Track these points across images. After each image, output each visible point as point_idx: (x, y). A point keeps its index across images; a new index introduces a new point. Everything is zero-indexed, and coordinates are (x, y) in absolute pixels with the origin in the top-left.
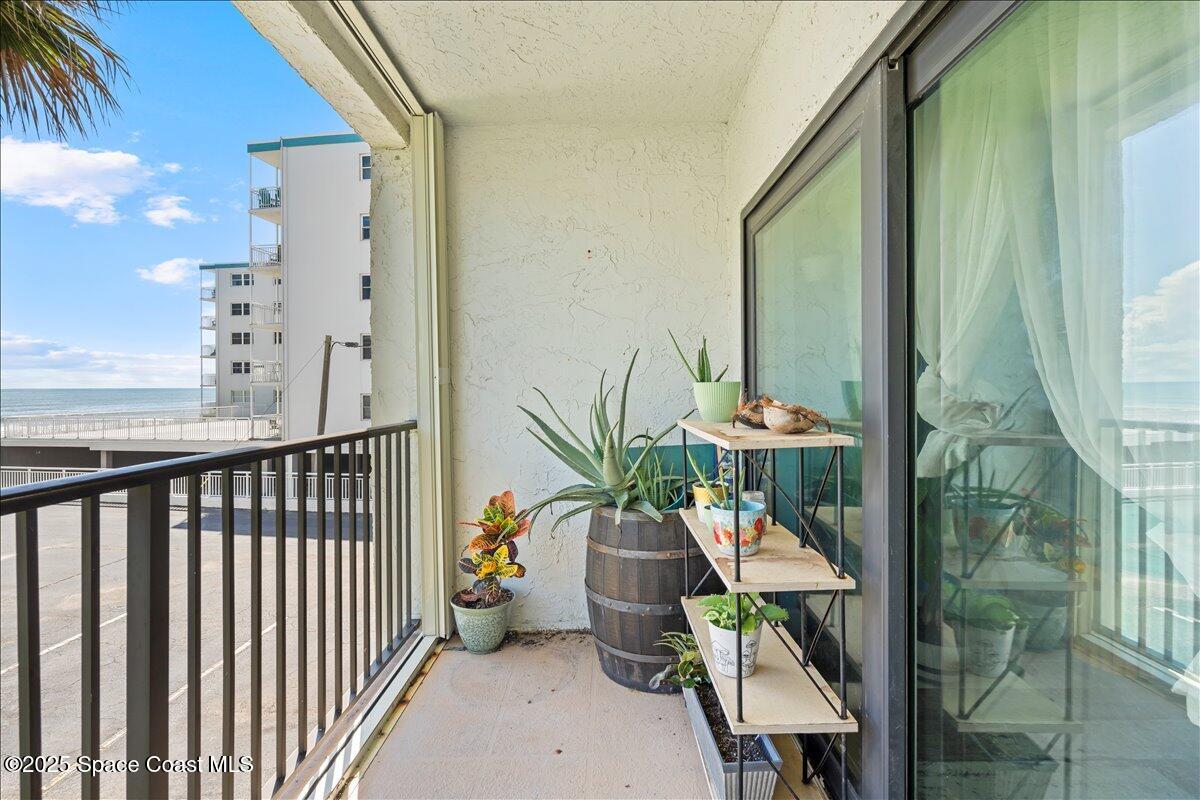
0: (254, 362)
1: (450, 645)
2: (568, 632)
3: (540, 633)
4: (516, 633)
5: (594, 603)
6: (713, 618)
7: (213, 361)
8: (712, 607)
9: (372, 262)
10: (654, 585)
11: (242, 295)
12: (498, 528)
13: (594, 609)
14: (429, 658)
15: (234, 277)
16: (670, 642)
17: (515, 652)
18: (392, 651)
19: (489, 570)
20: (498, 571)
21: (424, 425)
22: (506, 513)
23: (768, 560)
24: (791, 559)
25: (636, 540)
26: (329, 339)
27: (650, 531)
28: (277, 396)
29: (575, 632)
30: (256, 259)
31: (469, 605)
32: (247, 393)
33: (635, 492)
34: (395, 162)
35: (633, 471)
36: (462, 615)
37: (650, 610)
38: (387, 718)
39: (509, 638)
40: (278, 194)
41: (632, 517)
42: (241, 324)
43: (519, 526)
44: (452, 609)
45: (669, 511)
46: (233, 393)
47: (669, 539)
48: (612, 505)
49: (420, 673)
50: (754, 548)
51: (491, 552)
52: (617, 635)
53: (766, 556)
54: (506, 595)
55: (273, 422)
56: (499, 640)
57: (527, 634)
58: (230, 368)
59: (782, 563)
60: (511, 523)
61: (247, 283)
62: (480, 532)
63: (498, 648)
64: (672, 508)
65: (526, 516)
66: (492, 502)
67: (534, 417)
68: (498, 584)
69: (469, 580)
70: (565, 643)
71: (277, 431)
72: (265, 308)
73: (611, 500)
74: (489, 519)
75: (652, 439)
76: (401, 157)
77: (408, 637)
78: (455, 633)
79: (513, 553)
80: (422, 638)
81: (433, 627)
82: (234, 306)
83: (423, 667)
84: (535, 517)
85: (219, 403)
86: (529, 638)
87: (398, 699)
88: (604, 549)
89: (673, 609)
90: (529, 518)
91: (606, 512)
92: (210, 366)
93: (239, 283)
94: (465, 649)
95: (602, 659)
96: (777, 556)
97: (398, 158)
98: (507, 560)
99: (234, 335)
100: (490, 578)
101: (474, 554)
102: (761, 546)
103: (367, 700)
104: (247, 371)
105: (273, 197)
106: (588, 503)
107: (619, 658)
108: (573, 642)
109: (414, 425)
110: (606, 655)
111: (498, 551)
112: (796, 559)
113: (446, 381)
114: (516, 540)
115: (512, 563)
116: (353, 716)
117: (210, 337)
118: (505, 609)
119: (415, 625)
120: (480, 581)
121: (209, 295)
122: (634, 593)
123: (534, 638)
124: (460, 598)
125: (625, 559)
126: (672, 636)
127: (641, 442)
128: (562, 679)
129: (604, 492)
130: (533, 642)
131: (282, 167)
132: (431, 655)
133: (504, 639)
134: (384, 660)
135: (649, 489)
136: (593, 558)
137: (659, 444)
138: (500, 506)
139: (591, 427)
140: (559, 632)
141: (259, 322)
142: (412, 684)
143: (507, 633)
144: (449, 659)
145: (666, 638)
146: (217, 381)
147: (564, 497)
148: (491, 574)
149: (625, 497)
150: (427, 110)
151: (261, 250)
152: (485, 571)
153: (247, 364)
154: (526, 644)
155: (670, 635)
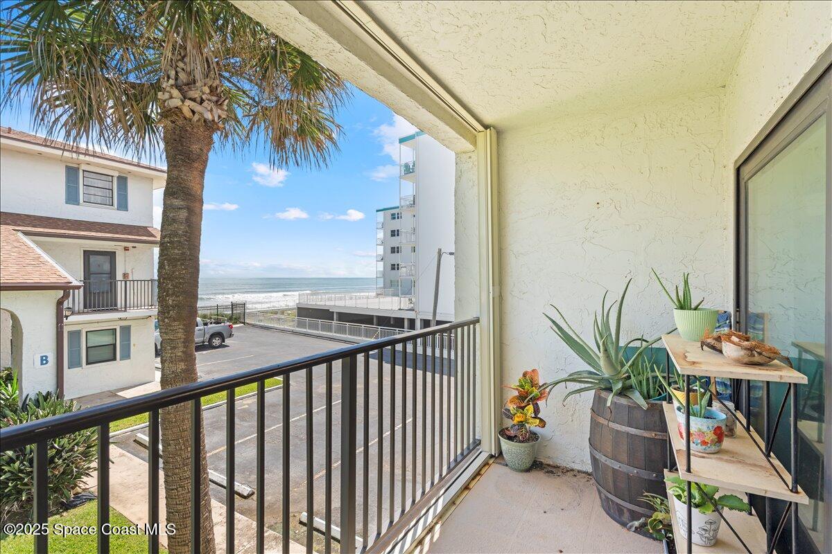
0: (402, 264)
1: (498, 461)
2: (579, 471)
3: (558, 467)
4: (541, 463)
5: (594, 457)
6: (677, 494)
7: (382, 263)
8: (675, 485)
9: (456, 222)
10: (641, 455)
11: (395, 225)
12: (527, 393)
13: (595, 461)
14: (484, 466)
15: (392, 215)
16: (650, 501)
17: (538, 475)
18: (464, 456)
19: (521, 419)
20: (526, 421)
21: (484, 321)
22: (533, 384)
23: (727, 461)
24: (750, 465)
25: (626, 418)
26: (440, 250)
27: (638, 415)
28: (413, 284)
29: (584, 473)
30: (403, 204)
31: (510, 438)
32: (398, 281)
33: (628, 382)
34: (468, 160)
35: (626, 367)
36: (506, 445)
37: (637, 473)
38: (458, 495)
39: (536, 466)
40: (414, 166)
41: (623, 401)
42: (395, 242)
43: (541, 394)
44: (499, 439)
45: (657, 402)
46: (391, 281)
47: (655, 423)
48: (610, 389)
49: (478, 474)
50: (714, 448)
51: (523, 408)
52: (611, 484)
53: (725, 457)
54: (534, 436)
55: (410, 300)
56: (528, 466)
57: (549, 465)
58: (390, 267)
59: (740, 466)
60: (536, 392)
61: (398, 218)
62: (516, 393)
63: (528, 470)
64: (659, 399)
65: (546, 388)
66: (525, 375)
67: (554, 322)
68: (526, 429)
69: (509, 423)
70: (575, 479)
71: (412, 305)
72: (406, 233)
73: (608, 386)
74: (521, 386)
75: (647, 342)
76: (473, 157)
77: (473, 449)
78: (501, 453)
79: (537, 411)
80: (481, 452)
81: (488, 448)
82: (392, 231)
83: (480, 470)
84: (550, 390)
85: (384, 288)
86: (550, 469)
87: (465, 486)
88: (602, 420)
89: (656, 477)
90: (547, 390)
91: (604, 394)
92: (381, 266)
93: (394, 218)
94: (507, 465)
95: (601, 498)
96: (735, 458)
97: (470, 157)
98: (533, 415)
99: (392, 248)
100: (521, 425)
101: (512, 407)
102: (723, 447)
103: (448, 481)
104: (398, 269)
105: (411, 167)
106: (591, 385)
107: (612, 501)
108: (582, 480)
109: (477, 321)
110: (603, 497)
111: (527, 408)
112: (755, 465)
113: (497, 295)
114: (539, 403)
115: (536, 417)
116: (440, 489)
117: (380, 250)
118: (533, 446)
119: (477, 443)
120: (515, 425)
121: (380, 226)
122: (624, 457)
123: (554, 470)
124: (503, 432)
125: (617, 431)
126: (653, 497)
127: (637, 344)
128: (569, 504)
129: (603, 380)
130: (552, 472)
131: (415, 149)
132: (486, 464)
133: (533, 465)
134: (459, 460)
135: (641, 382)
136: (594, 425)
137: (654, 346)
138: (529, 378)
139: (595, 332)
140: (572, 470)
141: (404, 241)
142: (473, 479)
143: (535, 462)
144: (496, 470)
145: (646, 496)
146: (384, 274)
147: (572, 379)
148: (522, 422)
149: (620, 385)
150: (486, 127)
151: (405, 199)
152: (516, 420)
153: (398, 265)
154: (547, 472)
155: (651, 496)
